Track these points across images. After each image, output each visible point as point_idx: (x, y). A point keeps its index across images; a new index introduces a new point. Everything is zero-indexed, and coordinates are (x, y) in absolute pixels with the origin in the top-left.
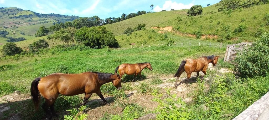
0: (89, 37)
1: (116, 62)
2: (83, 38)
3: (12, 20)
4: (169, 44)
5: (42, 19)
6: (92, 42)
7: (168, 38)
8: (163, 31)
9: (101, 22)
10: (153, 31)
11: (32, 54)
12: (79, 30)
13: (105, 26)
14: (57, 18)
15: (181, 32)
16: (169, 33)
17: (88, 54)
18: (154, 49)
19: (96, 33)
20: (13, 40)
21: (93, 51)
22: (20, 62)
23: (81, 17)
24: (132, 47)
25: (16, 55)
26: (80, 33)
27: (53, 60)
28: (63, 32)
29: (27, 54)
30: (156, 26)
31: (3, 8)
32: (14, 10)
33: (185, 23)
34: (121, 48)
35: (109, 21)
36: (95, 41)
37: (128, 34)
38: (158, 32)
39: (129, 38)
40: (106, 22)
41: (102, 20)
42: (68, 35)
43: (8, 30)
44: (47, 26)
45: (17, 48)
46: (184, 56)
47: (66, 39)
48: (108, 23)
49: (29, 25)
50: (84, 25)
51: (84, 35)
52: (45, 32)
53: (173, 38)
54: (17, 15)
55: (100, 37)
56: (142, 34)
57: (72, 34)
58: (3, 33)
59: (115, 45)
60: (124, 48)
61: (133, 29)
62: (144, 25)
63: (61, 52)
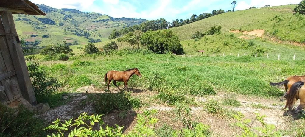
0: (154, 41)
1: (179, 70)
2: (147, 42)
3: (93, 23)
4: (256, 54)
5: (116, 23)
6: (155, 46)
7: (254, 46)
8: (247, 36)
9: (167, 25)
10: (232, 35)
11: (105, 54)
12: (144, 33)
13: (170, 29)
14: (127, 22)
15: (279, 37)
16: (257, 38)
17: (150, 58)
18: (231, 59)
19: (161, 36)
20: (93, 41)
21: (155, 56)
22: (96, 60)
23: (148, 21)
24: (200, 55)
25: (94, 54)
26: (145, 37)
27: (119, 62)
28: (131, 35)
29: (102, 53)
30: (238, 29)
31: (88, 13)
32: (95, 15)
33: (288, 24)
34: (186, 55)
35: (176, 24)
36: (159, 45)
37: (196, 39)
38: (240, 37)
39: (197, 44)
40: (172, 25)
41: (168, 23)
42: (134, 38)
43: (90, 32)
44: (119, 30)
45: (95, 48)
46: (282, 74)
47: (132, 42)
48: (175, 26)
49: (105, 28)
50: (150, 28)
51: (149, 39)
52: (116, 35)
53: (264, 47)
54: (98, 20)
55: (164, 41)
56: (216, 39)
57: (138, 37)
58: (86, 35)
59: (179, 51)
60: (189, 55)
61: (204, 33)
62: (220, 28)
63: (127, 54)
